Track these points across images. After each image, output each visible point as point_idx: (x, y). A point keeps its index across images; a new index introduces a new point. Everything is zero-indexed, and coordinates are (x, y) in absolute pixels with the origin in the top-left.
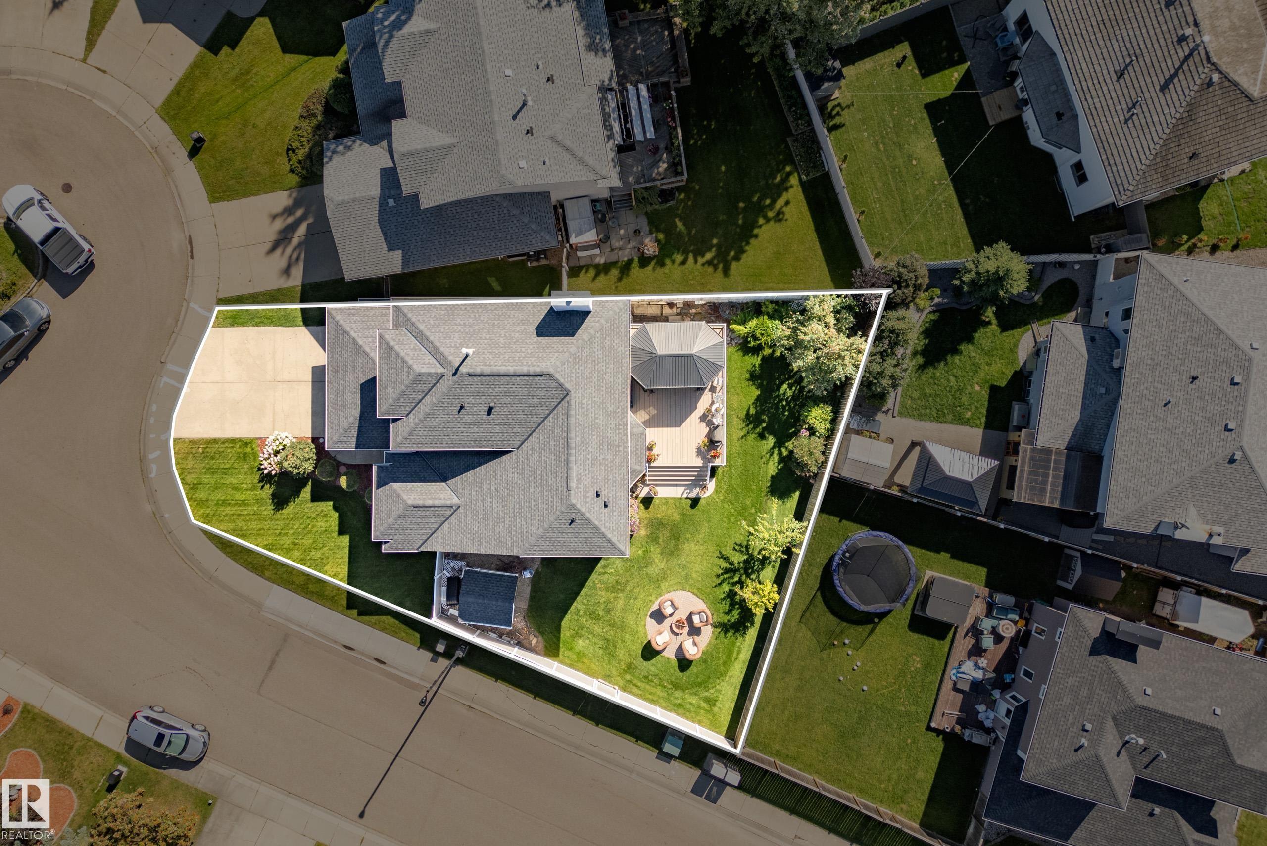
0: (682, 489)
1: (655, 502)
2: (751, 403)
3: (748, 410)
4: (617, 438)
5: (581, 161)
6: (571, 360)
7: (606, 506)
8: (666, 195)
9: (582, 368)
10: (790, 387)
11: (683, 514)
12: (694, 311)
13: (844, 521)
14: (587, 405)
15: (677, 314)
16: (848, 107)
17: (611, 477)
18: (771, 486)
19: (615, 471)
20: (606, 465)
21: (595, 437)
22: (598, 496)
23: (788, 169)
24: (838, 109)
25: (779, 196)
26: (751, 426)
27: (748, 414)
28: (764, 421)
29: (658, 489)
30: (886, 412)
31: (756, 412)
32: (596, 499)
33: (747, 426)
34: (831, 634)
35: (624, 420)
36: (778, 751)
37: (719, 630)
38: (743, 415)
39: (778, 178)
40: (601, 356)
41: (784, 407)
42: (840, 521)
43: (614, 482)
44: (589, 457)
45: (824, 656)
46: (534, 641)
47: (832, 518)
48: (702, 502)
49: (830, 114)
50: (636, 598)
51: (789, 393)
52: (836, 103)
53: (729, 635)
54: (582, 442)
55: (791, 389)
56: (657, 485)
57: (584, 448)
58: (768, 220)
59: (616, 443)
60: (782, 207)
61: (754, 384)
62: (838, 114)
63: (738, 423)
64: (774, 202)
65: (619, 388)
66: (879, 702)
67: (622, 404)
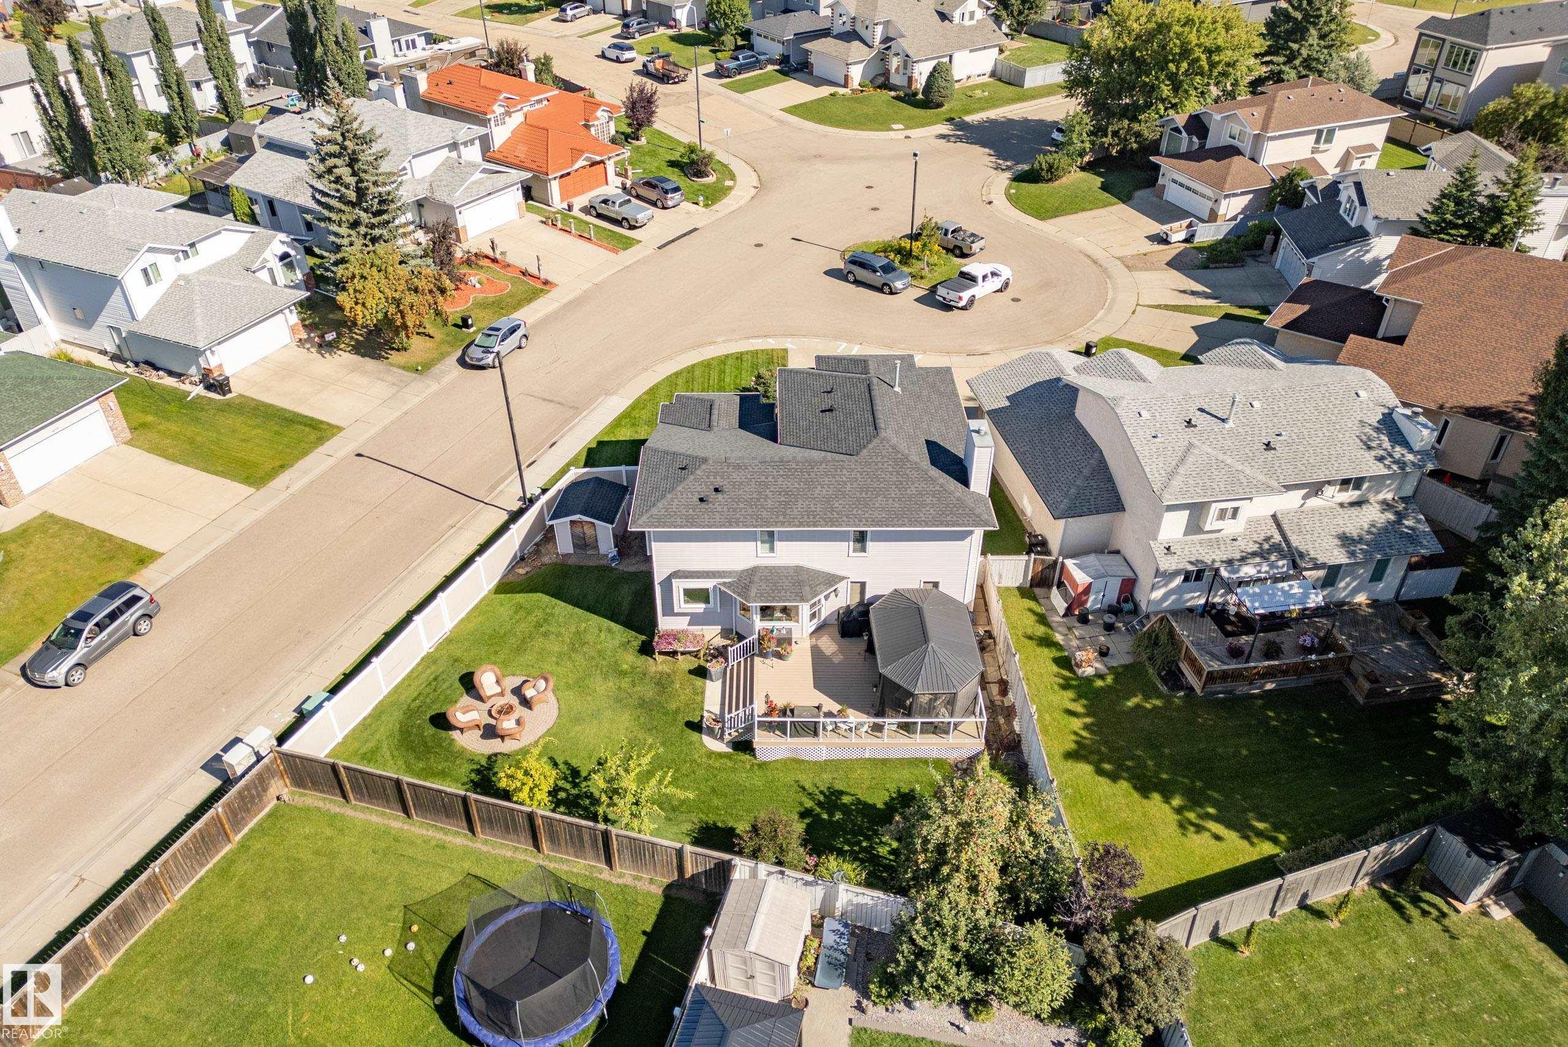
0: (717, 710)
1: (698, 682)
2: (860, 796)
3: (847, 794)
4: (796, 512)
5: (1172, 475)
6: (900, 456)
7: (701, 500)
8: (1174, 678)
9: (890, 469)
10: (893, 852)
11: (677, 711)
12: (1002, 721)
13: (644, 939)
14: (840, 476)
15: (992, 702)
16: (1446, 930)
17: (742, 506)
18: (717, 827)
19: (750, 511)
20: (758, 500)
21: (796, 485)
22: (716, 490)
23: (1282, 838)
24: (1435, 913)
25: (1229, 826)
26: (822, 798)
27: (842, 793)
28: (831, 815)
29: (719, 683)
30: (859, 1007)
31: (844, 805)
32: (712, 487)
33: (821, 792)
34: (431, 924)
35: (823, 522)
36: (249, 847)
37: (484, 762)
38: (839, 786)
39: (1261, 826)
40: (908, 492)
41: (859, 843)
42: (644, 933)
43: (735, 510)
44: (770, 479)
45: (395, 913)
46: (521, 571)
47: (653, 918)
48: (695, 736)
49: (1421, 900)
50: (557, 664)
51: (883, 851)
52: (1445, 908)
53: (473, 776)
54: (790, 470)
55: (890, 853)
56: (724, 683)
57: (782, 473)
58: (1179, 811)
59: (788, 512)
60: (1209, 830)
61: (892, 799)
62: (1425, 913)
63: (825, 780)
64: (1216, 819)
65: (867, 515)
66: (271, 1009)
67: (845, 519)
